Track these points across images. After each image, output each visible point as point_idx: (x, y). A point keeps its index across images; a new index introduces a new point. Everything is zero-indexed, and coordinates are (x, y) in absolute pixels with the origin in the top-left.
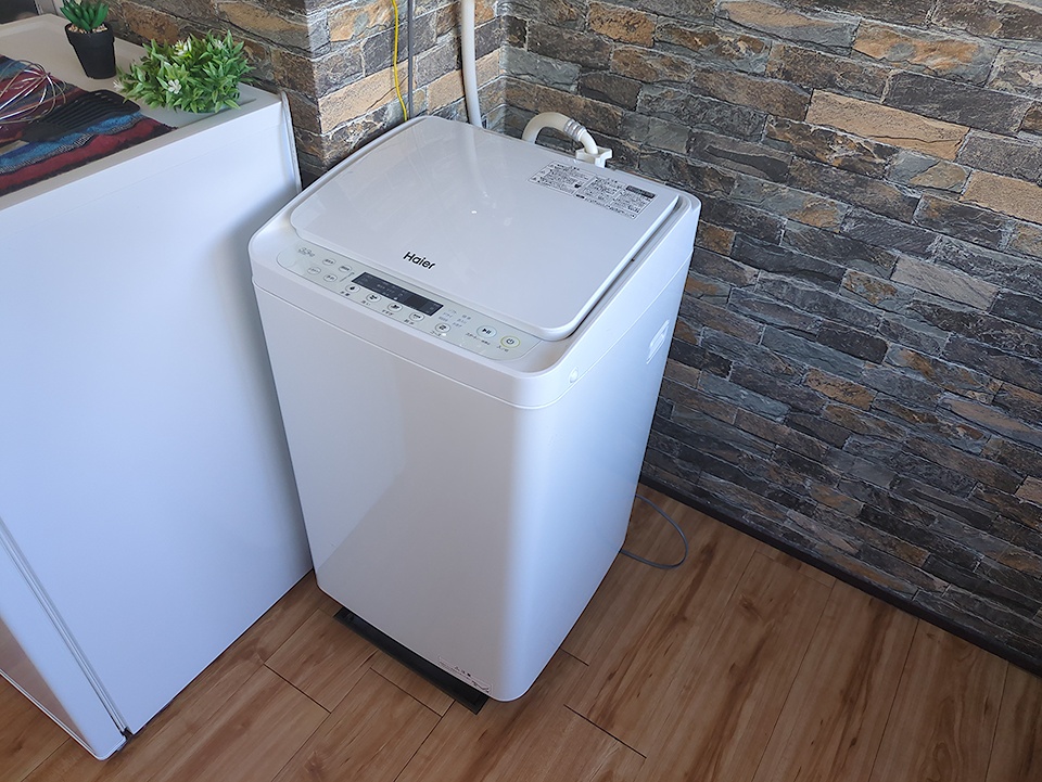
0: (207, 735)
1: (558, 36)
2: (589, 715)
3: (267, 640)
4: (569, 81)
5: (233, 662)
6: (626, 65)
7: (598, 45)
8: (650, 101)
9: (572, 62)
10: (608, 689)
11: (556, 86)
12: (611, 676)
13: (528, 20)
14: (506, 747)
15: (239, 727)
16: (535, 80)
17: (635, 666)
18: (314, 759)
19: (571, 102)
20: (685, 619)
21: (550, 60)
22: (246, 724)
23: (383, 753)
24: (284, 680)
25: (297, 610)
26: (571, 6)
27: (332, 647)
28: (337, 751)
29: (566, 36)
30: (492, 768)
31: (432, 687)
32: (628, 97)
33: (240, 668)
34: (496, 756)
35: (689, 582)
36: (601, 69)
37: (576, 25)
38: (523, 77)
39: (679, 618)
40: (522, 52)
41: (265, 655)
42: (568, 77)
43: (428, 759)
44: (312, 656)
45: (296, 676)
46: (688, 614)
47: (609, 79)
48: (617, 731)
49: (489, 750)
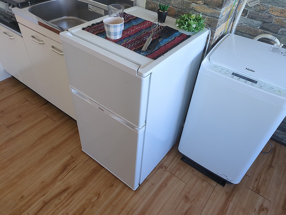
0: (157, 186)
1: (258, 14)
2: (253, 189)
3: (166, 164)
4: (258, 26)
5: (158, 169)
6: (278, 22)
7: (270, 17)
8: (283, 31)
9: (260, 21)
10: (256, 183)
11: (254, 27)
12: (256, 180)
13: (249, 10)
14: (233, 196)
15: (164, 185)
16: (247, 25)
17: (262, 178)
18: (185, 195)
19: (257, 31)
20: (272, 167)
21: (253, 20)
22: (166, 185)
23: (202, 195)
24: (172, 175)
25: (171, 157)
26: (264, 7)
27: (182, 167)
28: (191, 193)
29: (260, 14)
30: (231, 201)
31: (210, 179)
32: (276, 30)
33: (160, 171)
34: (231, 198)
35: (271, 157)
36: (269, 23)
37: (264, 12)
38: (243, 24)
39: (270, 166)
40: (245, 18)
41: (166, 168)
42: (258, 25)
43: (214, 197)
44: (178, 169)
45: (175, 173)
46: (273, 165)
47: (271, 26)
48: (261, 194)
49: (229, 196)
